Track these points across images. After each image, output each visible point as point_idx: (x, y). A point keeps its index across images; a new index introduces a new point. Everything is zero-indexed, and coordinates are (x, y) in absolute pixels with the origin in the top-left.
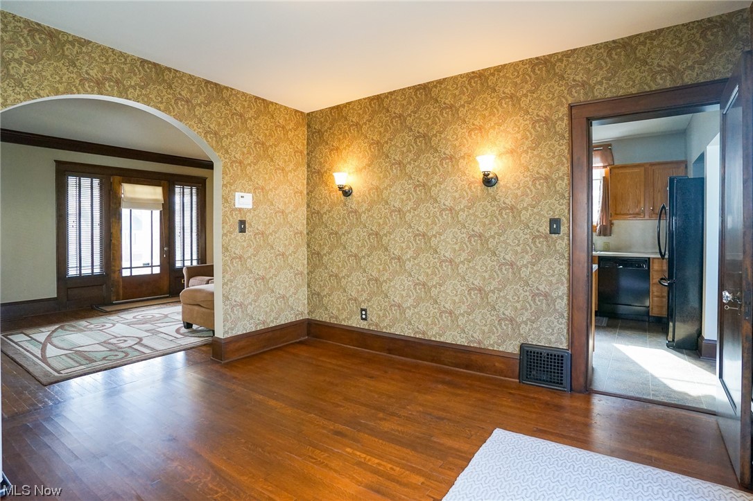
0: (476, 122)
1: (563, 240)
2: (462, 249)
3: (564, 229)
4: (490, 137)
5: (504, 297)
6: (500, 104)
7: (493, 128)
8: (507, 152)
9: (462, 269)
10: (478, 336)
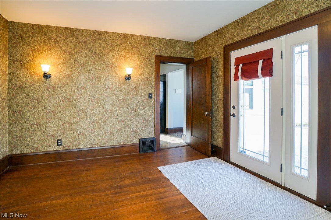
0: (122, 54)
1: (153, 100)
2: (115, 105)
3: (153, 97)
4: (128, 61)
5: (133, 123)
6: (132, 49)
7: (129, 57)
8: (134, 68)
9: (115, 113)
10: (122, 140)
